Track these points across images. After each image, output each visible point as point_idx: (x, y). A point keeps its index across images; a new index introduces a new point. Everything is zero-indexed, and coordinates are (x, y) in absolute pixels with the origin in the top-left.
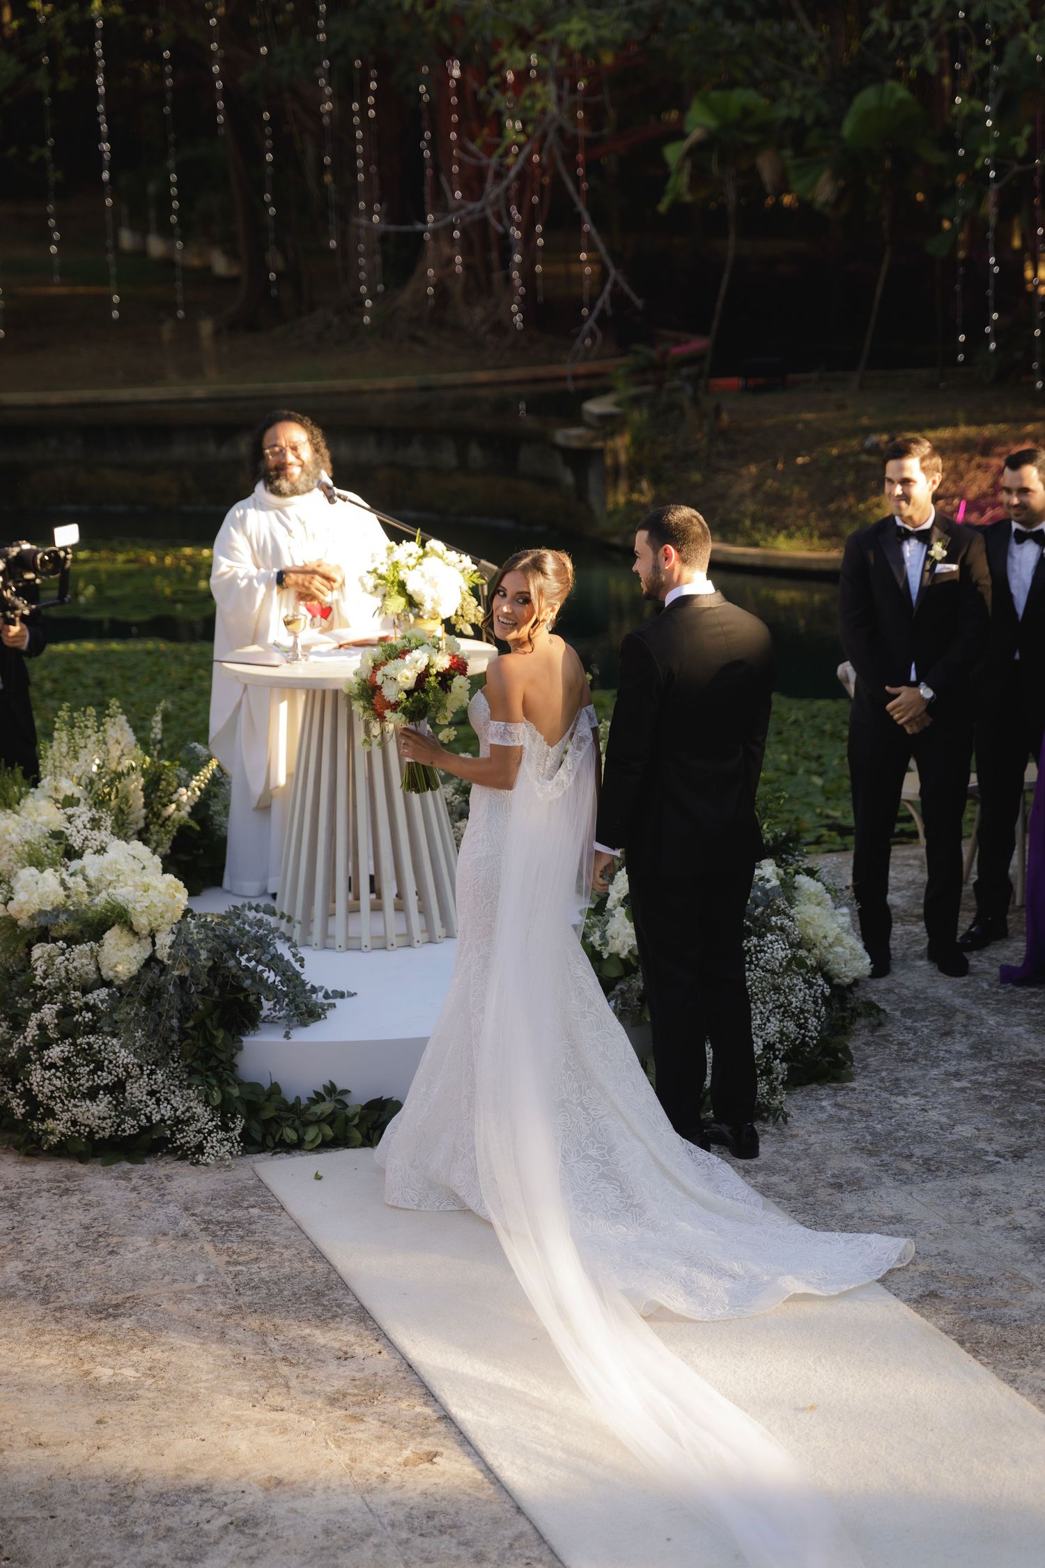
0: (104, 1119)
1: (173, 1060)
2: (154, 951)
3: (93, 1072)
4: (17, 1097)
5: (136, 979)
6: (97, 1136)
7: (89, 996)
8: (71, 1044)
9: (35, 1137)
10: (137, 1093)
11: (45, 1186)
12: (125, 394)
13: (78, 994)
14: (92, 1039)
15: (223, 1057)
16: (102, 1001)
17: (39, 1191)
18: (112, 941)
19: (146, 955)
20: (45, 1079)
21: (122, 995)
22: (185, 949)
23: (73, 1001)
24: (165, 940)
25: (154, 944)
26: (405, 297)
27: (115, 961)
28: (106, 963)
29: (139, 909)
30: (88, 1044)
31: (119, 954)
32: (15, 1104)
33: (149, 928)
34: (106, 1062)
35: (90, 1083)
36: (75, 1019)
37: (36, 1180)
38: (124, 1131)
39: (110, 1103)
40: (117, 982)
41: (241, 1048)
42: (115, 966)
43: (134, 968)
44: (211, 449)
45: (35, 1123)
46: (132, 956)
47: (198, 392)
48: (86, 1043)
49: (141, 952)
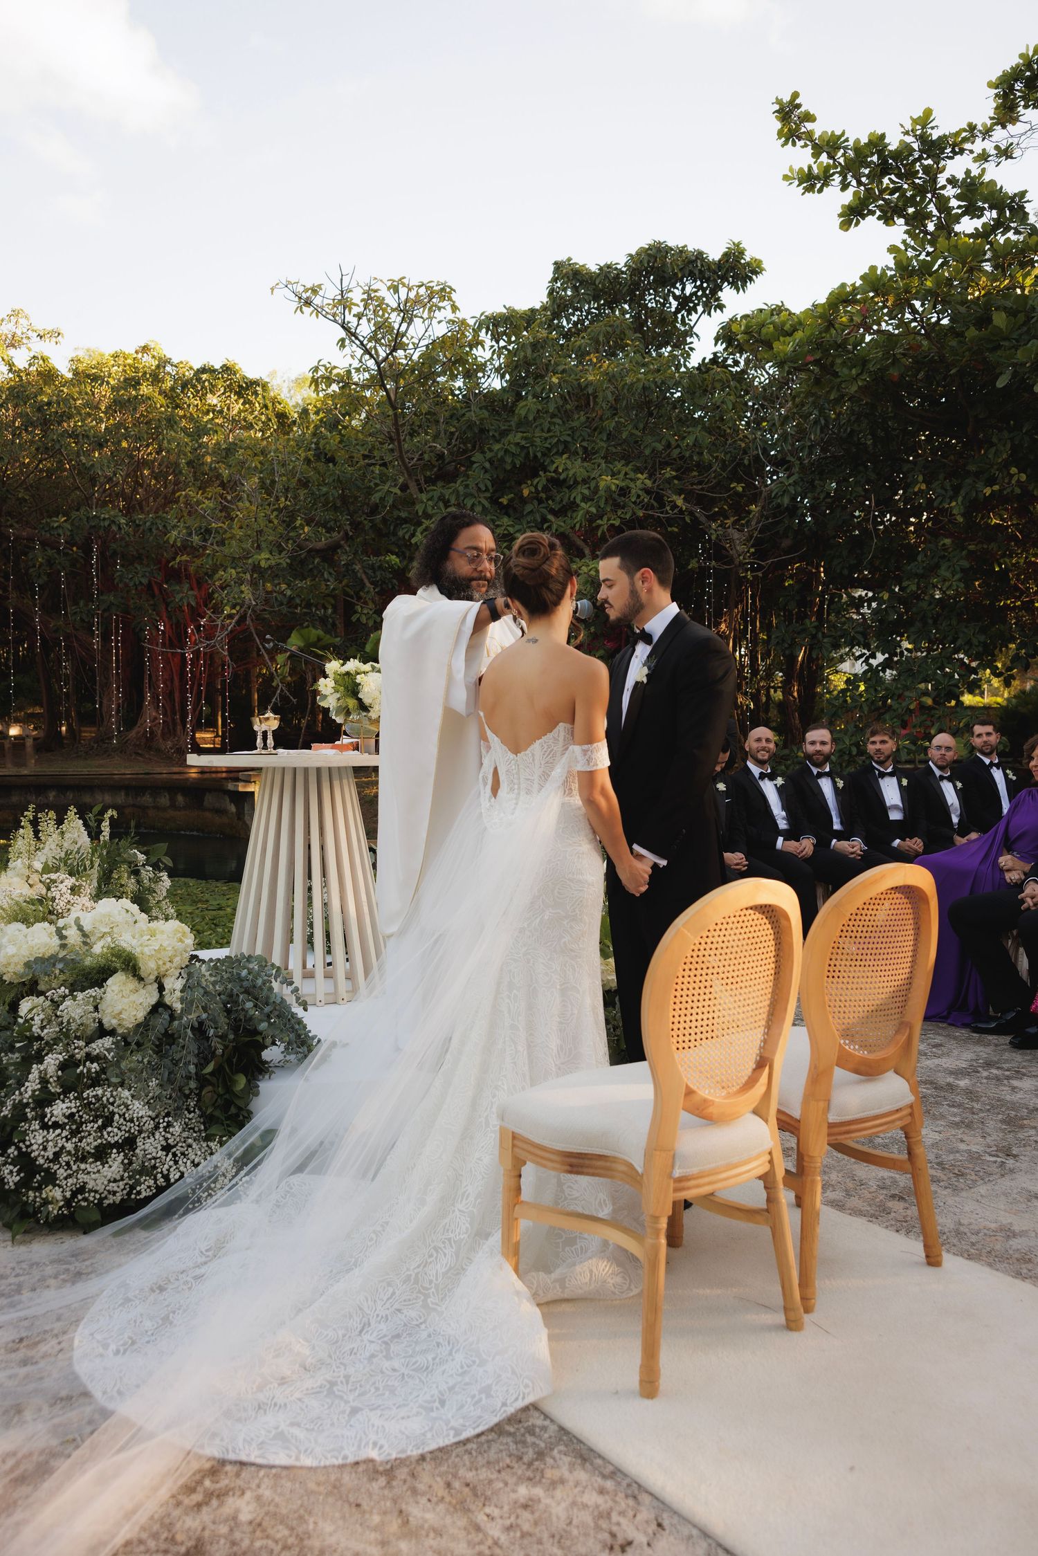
0: (115, 1181)
1: (189, 1110)
2: (161, 996)
3: (101, 1129)
4: (10, 1164)
5: (144, 1026)
6: (106, 1202)
7: (93, 1045)
8: (76, 1098)
9: (31, 1210)
10: (151, 1149)
11: (49, 1270)
13: (82, 1043)
14: (99, 1091)
15: (240, 1103)
16: (109, 1050)
17: (43, 1279)
18: (115, 988)
19: (154, 999)
20: (47, 1141)
21: (127, 1044)
22: (202, 991)
23: (77, 1051)
24: (174, 985)
25: (161, 988)
27: (120, 1008)
28: (109, 1010)
29: (148, 953)
30: (96, 1096)
31: (126, 1000)
32: (6, 1171)
33: (156, 973)
34: (117, 1117)
35: (99, 1141)
36: (78, 1071)
37: (37, 1264)
38: (139, 1193)
39: (122, 1162)
40: (120, 1031)
41: (257, 1094)
42: (121, 1013)
43: (141, 1015)
45: (31, 1193)
46: (139, 1003)
48: (94, 1096)
49: (149, 997)
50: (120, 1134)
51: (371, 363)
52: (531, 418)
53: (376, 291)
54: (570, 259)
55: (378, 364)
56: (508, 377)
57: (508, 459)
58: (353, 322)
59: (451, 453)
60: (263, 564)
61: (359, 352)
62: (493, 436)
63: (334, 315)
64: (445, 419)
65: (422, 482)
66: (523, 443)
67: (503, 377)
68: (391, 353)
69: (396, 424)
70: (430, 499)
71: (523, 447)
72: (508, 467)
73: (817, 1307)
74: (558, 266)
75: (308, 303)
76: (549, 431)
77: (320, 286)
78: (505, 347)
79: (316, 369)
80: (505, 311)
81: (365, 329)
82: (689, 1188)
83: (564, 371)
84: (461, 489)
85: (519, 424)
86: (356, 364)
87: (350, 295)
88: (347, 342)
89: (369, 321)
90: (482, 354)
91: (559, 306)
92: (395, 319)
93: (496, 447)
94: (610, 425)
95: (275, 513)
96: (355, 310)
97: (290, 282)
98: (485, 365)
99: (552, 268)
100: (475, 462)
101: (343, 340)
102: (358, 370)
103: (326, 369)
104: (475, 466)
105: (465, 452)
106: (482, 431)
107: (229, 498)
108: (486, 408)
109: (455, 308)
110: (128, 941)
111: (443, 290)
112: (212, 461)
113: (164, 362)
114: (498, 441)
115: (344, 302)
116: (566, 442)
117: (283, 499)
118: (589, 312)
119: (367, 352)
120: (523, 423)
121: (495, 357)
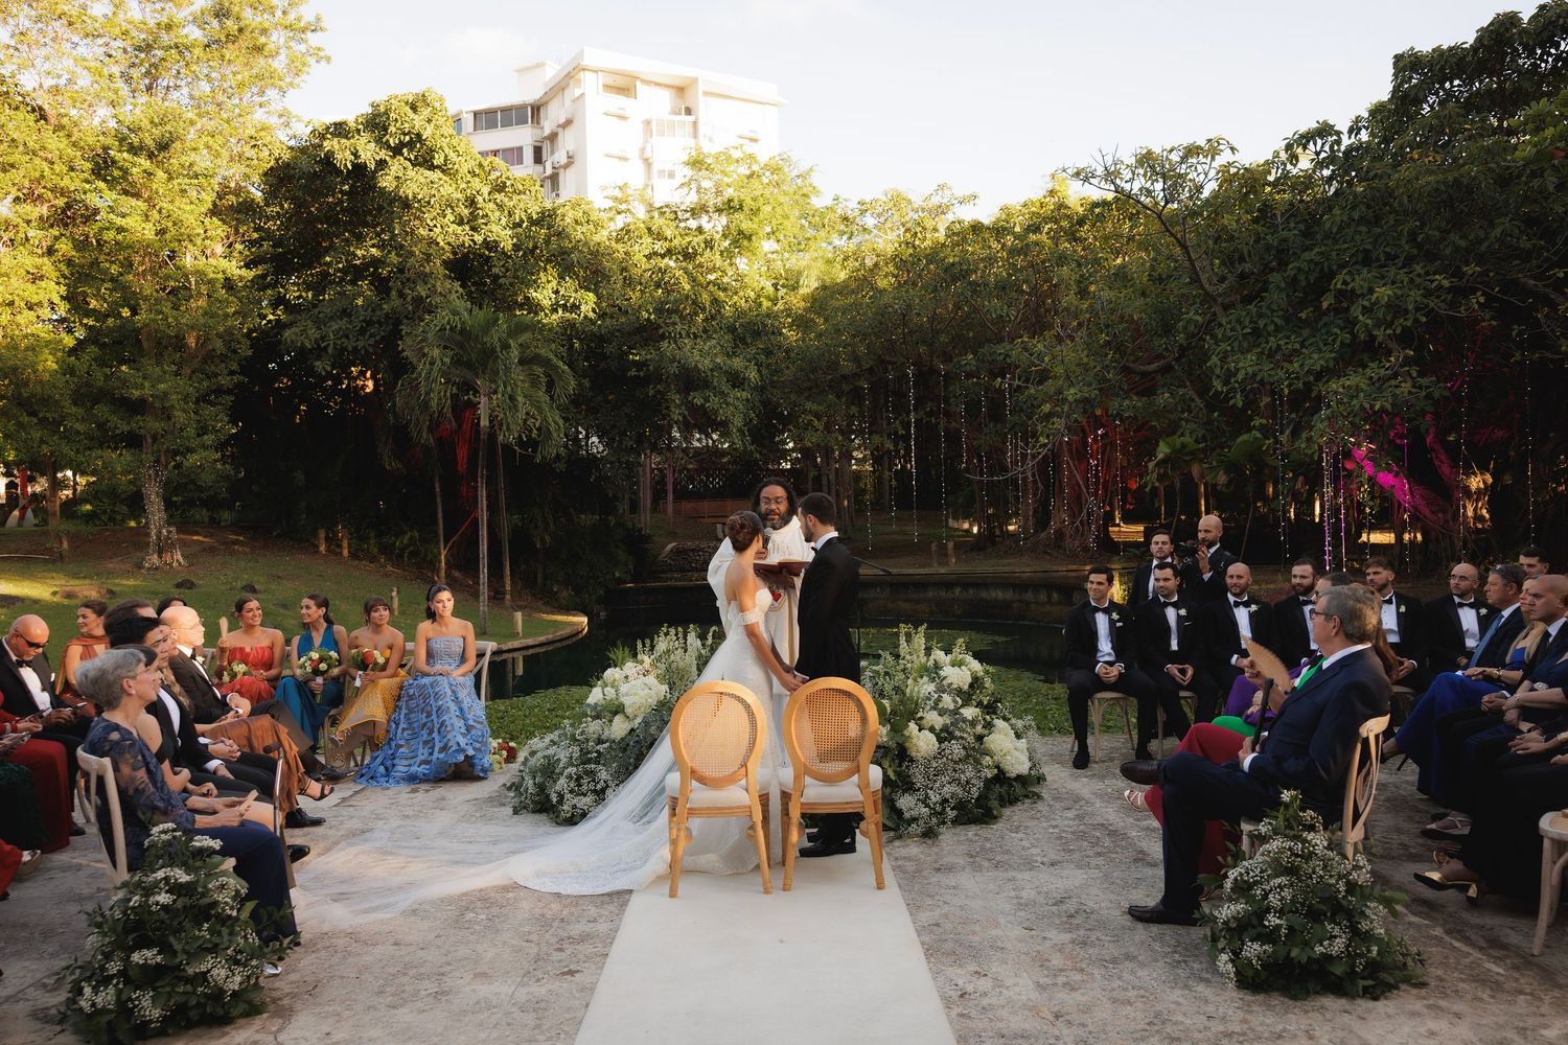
5: (623, 739)
7: (599, 746)
12: (911, 571)
13: (595, 744)
14: (595, 767)
16: (604, 749)
18: (616, 721)
19: (630, 728)
23: (590, 748)
26: (1043, 535)
27: (618, 730)
29: (632, 704)
31: (619, 727)
42: (617, 733)
43: (624, 734)
44: (943, 594)
46: (623, 729)
47: (943, 571)
52: (1334, 230)
55: (1158, 216)
57: (1302, 277)
62: (1293, 254)
66: (1317, 259)
68: (1164, 205)
69: (1190, 259)
70: (1229, 322)
71: (1317, 264)
72: (1303, 284)
74: (1398, 59)
87: (1116, 166)
96: (1125, 178)
97: (1065, 167)
100: (1272, 283)
104: (1271, 286)
109: (1234, 150)
115: (1113, 175)
116: (1366, 251)
119: (1146, 206)
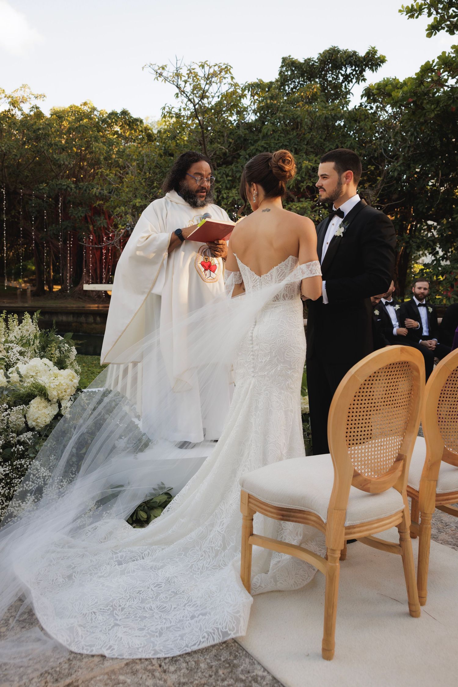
1: (72, 473)
2: (60, 410)
5: (49, 426)
7: (21, 436)
8: (9, 465)
13: (14, 435)
14: (23, 462)
16: (29, 439)
18: (35, 405)
19: (55, 412)
21: (40, 435)
22: (81, 408)
23: (11, 439)
24: (67, 404)
25: (60, 406)
27: (37, 416)
28: (31, 417)
29: (53, 387)
30: (21, 464)
31: (39, 412)
33: (57, 398)
34: (32, 476)
35: (21, 489)
36: (12, 450)
39: (34, 500)
40: (37, 429)
42: (37, 419)
43: (48, 420)
46: (47, 413)
48: (19, 464)
49: (53, 411)
50: (33, 485)
51: (191, 106)
52: (269, 134)
53: (194, 69)
54: (290, 56)
55: (194, 106)
56: (258, 114)
58: (182, 84)
59: (229, 151)
60: (138, 205)
61: (186, 100)
62: (251, 142)
63: (173, 81)
64: (227, 135)
65: (216, 165)
67: (256, 114)
68: (200, 100)
69: (203, 136)
70: (219, 173)
73: (427, 603)
74: (284, 59)
75: (161, 75)
76: (278, 140)
77: (166, 66)
78: (257, 99)
79: (164, 108)
80: (257, 81)
81: (188, 88)
82: (354, 533)
83: (286, 111)
84: (234, 168)
85: (264, 137)
86: (184, 106)
87: (181, 70)
88: (180, 95)
89: (190, 84)
90: (246, 102)
91: (284, 80)
92: (203, 83)
93: (252, 148)
94: (308, 136)
95: (144, 180)
96: (183, 79)
97: (151, 64)
98: (247, 108)
99: (281, 60)
100: (241, 155)
101: (177, 94)
102: (184, 109)
103: (169, 109)
104: (241, 157)
105: (237, 150)
106: (245, 140)
107: (122, 172)
108: (247, 129)
109: (232, 78)
110: (44, 380)
111: (226, 67)
112: (116, 158)
113: (94, 109)
114: (253, 145)
115: (178, 75)
117: (148, 174)
118: (299, 83)
119: (190, 100)
120: (265, 136)
121: (252, 104)
